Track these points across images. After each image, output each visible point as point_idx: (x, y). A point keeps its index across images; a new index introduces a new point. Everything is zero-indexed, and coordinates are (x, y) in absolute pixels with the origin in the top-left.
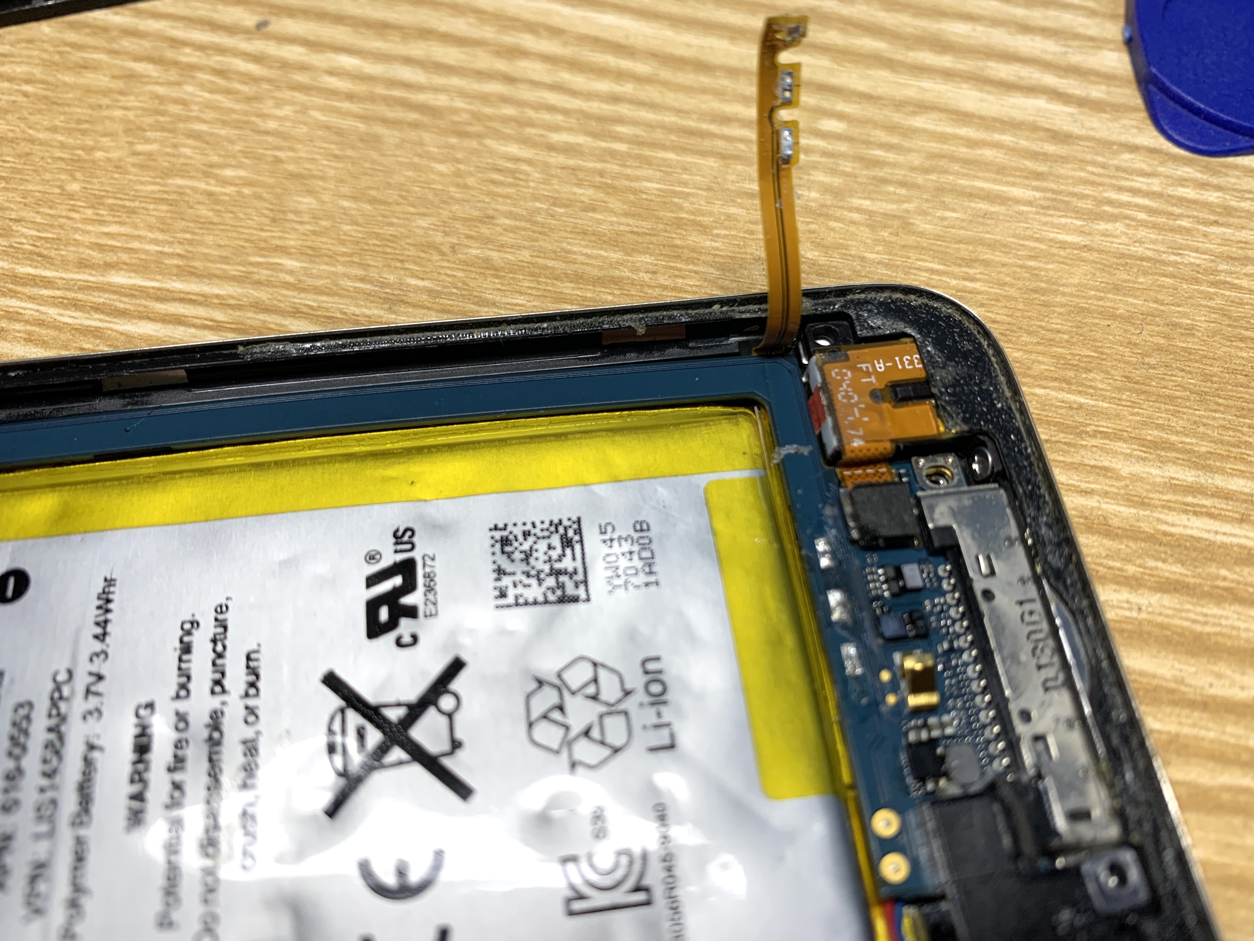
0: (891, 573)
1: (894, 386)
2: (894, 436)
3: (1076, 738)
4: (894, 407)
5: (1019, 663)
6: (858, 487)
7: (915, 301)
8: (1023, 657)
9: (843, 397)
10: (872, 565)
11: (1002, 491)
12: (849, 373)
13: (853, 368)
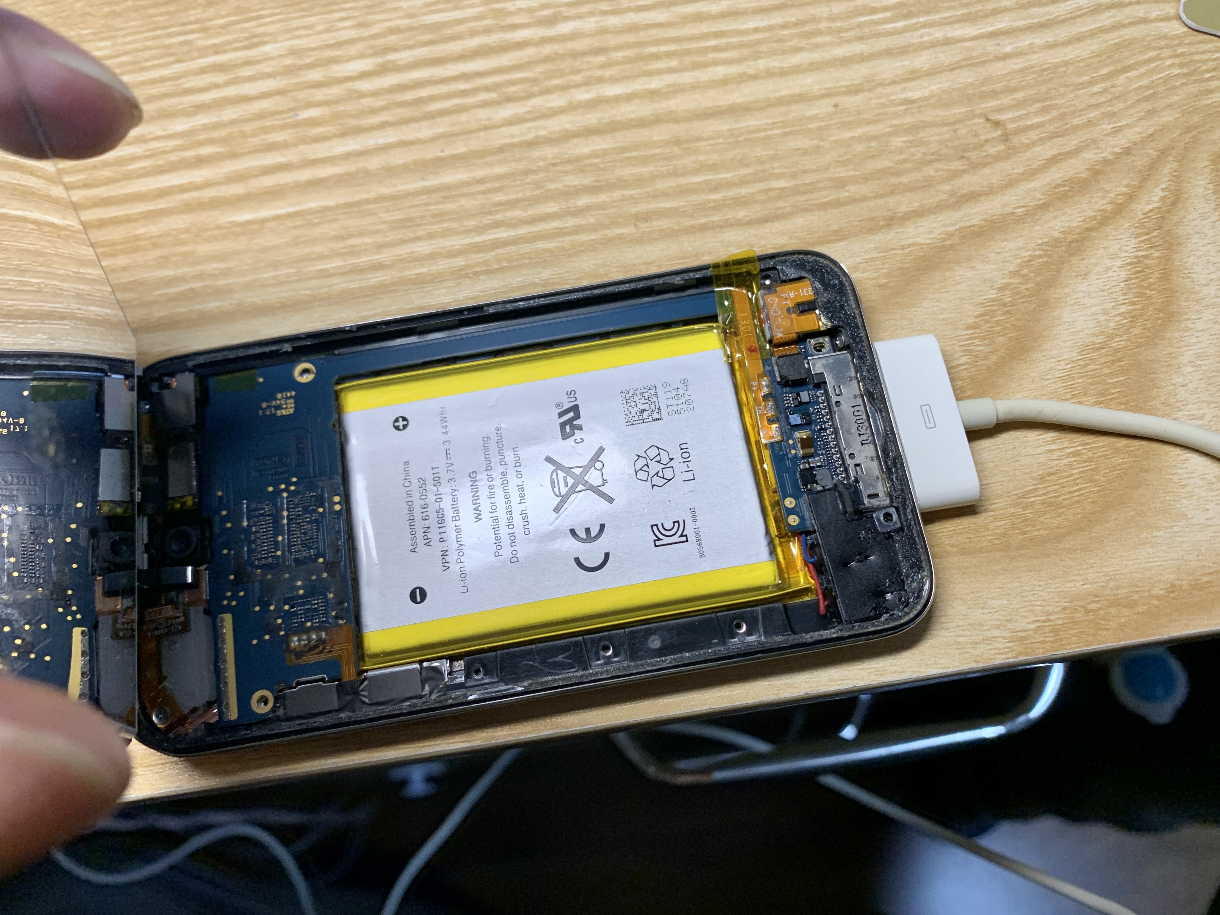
0: (795, 395)
1: (799, 305)
2: (797, 331)
3: (875, 464)
4: (798, 316)
5: (851, 433)
6: (780, 357)
7: (811, 258)
8: (853, 431)
9: (774, 312)
10: (786, 393)
11: (848, 355)
12: (777, 300)
13: (779, 297)
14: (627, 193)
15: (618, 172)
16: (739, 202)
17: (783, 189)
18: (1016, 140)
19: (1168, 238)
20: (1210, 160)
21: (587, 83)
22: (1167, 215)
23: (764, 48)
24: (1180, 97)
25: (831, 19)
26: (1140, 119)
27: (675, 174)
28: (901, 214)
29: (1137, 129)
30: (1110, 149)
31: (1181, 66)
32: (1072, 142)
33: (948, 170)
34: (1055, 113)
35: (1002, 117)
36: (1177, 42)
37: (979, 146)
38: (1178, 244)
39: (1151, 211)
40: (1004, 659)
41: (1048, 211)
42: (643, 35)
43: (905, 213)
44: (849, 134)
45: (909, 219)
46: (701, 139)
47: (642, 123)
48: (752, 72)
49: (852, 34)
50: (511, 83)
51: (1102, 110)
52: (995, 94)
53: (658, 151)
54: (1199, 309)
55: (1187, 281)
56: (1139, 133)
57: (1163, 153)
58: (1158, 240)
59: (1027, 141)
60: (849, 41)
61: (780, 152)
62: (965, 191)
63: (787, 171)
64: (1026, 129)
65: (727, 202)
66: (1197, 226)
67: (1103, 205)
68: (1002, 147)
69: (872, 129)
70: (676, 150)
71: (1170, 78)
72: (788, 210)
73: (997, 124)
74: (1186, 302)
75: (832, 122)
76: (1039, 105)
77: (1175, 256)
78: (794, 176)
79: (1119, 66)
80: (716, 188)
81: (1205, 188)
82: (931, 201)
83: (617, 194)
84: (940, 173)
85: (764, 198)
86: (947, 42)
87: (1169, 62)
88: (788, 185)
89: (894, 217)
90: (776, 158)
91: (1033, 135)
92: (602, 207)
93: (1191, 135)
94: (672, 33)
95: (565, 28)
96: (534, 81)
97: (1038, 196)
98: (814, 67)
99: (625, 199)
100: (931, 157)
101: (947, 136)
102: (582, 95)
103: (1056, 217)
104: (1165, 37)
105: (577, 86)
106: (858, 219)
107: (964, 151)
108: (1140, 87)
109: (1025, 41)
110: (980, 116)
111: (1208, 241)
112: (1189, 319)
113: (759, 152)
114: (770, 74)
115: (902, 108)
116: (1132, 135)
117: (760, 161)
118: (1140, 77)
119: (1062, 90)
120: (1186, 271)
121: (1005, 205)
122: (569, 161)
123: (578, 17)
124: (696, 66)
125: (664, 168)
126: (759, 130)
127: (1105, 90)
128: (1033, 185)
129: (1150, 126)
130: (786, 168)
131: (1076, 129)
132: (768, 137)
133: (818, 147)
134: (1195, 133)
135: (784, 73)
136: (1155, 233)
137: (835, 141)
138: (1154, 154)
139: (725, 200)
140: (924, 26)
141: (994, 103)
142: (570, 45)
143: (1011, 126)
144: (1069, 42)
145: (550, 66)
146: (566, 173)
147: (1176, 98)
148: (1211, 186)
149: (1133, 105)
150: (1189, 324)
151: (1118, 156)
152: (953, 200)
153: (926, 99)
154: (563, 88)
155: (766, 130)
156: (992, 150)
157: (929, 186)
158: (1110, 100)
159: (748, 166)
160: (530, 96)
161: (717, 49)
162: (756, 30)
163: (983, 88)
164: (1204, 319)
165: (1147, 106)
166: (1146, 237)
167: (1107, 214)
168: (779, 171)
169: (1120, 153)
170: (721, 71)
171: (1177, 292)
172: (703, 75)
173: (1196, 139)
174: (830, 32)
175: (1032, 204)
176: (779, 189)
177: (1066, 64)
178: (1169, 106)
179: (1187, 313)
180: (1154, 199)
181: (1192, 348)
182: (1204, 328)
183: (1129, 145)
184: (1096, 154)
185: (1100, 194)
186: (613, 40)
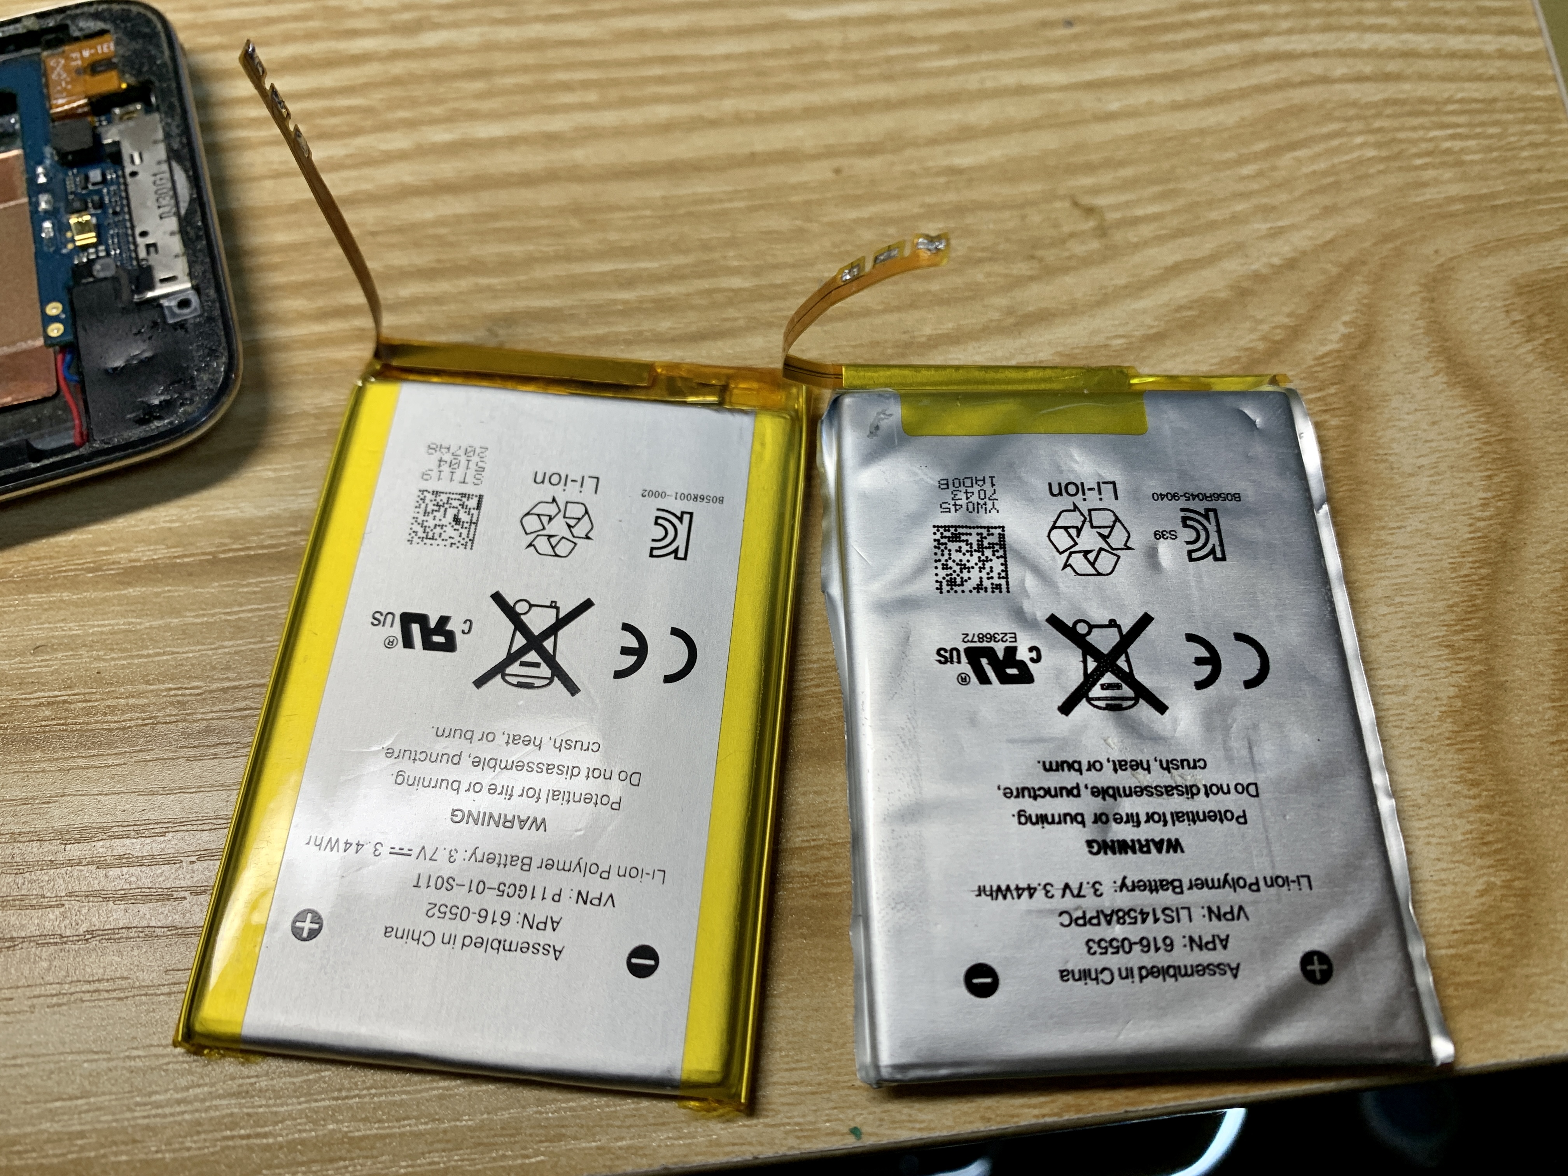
1: (93, 64)
3: (175, 240)
4: (91, 77)
5: (146, 207)
8: (149, 204)
10: (70, 176)
11: (157, 114)
14: (484, 281)
15: (475, 251)
16: (664, 306)
17: (736, 291)
18: (1118, 237)
19: (1353, 398)
20: (1421, 285)
21: (450, 119)
22: (1351, 363)
23: (736, 83)
24: (1376, 191)
25: (846, 47)
26: (1313, 218)
27: (567, 257)
28: (923, 339)
29: (1308, 232)
30: (1264, 260)
31: (1378, 145)
32: (1208, 244)
33: (1006, 276)
34: (1181, 202)
35: (1101, 201)
36: (1373, 111)
37: (1062, 241)
38: (1369, 408)
39: (1326, 355)
40: (1036, 1116)
41: (1164, 345)
42: (551, 55)
43: (930, 338)
44: (851, 214)
45: (936, 346)
46: (619, 208)
47: (527, 180)
48: (710, 114)
49: (875, 71)
50: (332, 112)
51: (1255, 201)
52: (1090, 168)
53: (544, 222)
54: (1400, 512)
55: (1382, 466)
56: (1311, 238)
57: (1347, 271)
58: (1335, 400)
59: (1135, 240)
60: (870, 80)
61: (740, 235)
62: (1031, 309)
63: (747, 263)
64: (1135, 221)
65: (644, 306)
66: (1399, 382)
67: (1252, 341)
68: (1095, 245)
69: (891, 208)
70: (575, 223)
71: (1361, 162)
72: (741, 323)
73: (1090, 211)
74: (1380, 499)
75: (829, 195)
76: (1156, 189)
77: (1364, 427)
78: (757, 272)
79: (1282, 141)
80: (629, 281)
81: (1413, 325)
82: (974, 321)
83: (465, 283)
84: (992, 279)
85: (704, 302)
86: (1021, 91)
87: (1359, 140)
88: (747, 284)
89: (912, 343)
90: (732, 243)
91: (1147, 231)
92: (438, 300)
93: (1391, 246)
94: (597, 54)
95: (431, 39)
96: (368, 111)
97: (1148, 321)
98: (810, 113)
99: (479, 290)
100: (980, 254)
101: (1011, 225)
102: (440, 135)
103: (1174, 356)
104: (1354, 104)
105: (434, 121)
106: (853, 343)
107: (1034, 247)
108: (1314, 172)
109: (1141, 97)
110: (1063, 198)
111: (1416, 406)
112: (1383, 528)
113: (706, 232)
114: (739, 120)
115: (942, 180)
116: (1300, 240)
117: (706, 247)
118: (1314, 158)
119: (1194, 169)
120: (1381, 452)
121: (1094, 333)
122: (399, 230)
123: (456, 25)
124: (624, 103)
125: (552, 248)
126: (711, 200)
127: (1260, 174)
128: (1141, 304)
129: (1328, 229)
130: (747, 259)
131: (1212, 226)
132: (725, 212)
133: (801, 230)
134: (1398, 242)
135: (761, 119)
136: (1333, 390)
137: (831, 224)
138: (1334, 270)
139: (641, 302)
140: (988, 66)
141: (1088, 181)
142: (435, 64)
143: (1112, 216)
144: (1209, 102)
145: (397, 92)
146: (391, 246)
147: (1367, 192)
148: (1421, 323)
149: (1302, 198)
150: (1384, 535)
151: (1278, 270)
152: (1011, 320)
153: (981, 168)
154: (411, 124)
155: (721, 201)
156: (1079, 248)
157: (973, 298)
158: (1267, 189)
159: (686, 252)
160: (357, 132)
161: (662, 80)
162: (728, 57)
163: (1072, 160)
164: (1409, 529)
165: (1325, 200)
166: (1318, 395)
167: (1256, 356)
168: (736, 263)
169: (1280, 266)
170: (663, 112)
171: (1366, 483)
172: (634, 116)
173: (1399, 253)
174: (841, 65)
175: (1137, 333)
176: (732, 290)
177: (1202, 132)
178: (1360, 202)
179: (1380, 519)
180: (1331, 337)
181: (1388, 574)
182: (1408, 543)
183: (1293, 255)
184: (1243, 265)
185: (1248, 324)
186: (500, 60)
